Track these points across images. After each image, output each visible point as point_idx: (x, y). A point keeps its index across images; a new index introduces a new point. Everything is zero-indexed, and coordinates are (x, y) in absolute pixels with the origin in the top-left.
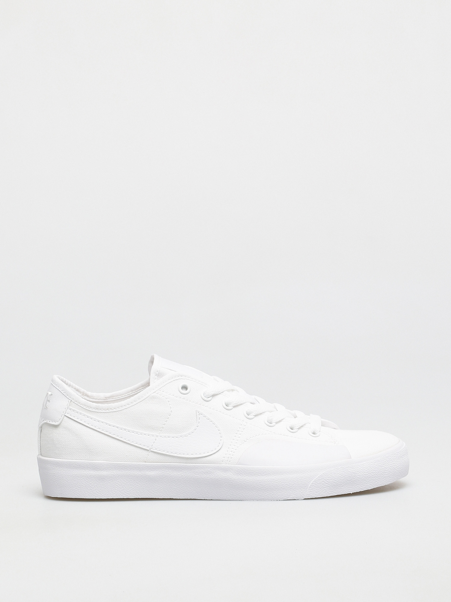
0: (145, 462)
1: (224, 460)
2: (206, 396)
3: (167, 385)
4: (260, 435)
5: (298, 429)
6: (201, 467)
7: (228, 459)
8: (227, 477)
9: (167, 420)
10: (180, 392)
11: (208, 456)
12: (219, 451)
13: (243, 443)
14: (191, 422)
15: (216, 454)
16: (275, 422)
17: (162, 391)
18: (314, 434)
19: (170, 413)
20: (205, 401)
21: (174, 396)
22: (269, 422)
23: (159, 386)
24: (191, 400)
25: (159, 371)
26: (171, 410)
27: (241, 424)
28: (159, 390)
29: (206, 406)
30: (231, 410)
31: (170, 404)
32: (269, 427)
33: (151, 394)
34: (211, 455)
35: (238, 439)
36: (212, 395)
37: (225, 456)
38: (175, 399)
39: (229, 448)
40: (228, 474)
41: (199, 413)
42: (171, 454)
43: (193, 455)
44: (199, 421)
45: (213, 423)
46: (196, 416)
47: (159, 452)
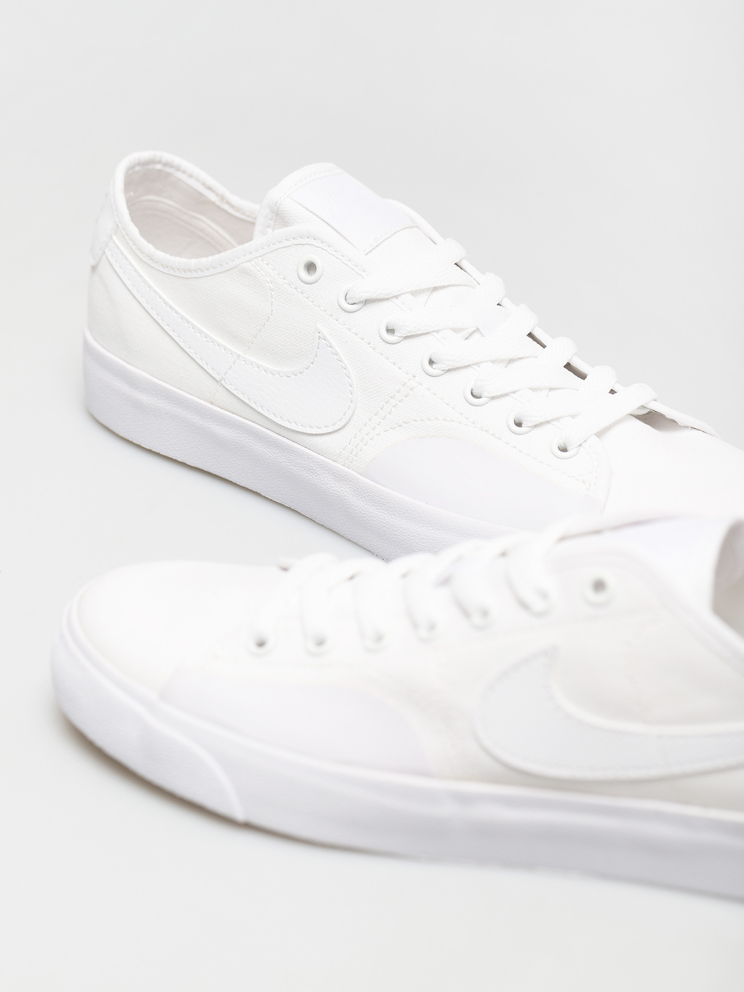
0: (212, 403)
1: (342, 454)
2: (349, 299)
3: (278, 250)
4: (438, 419)
5: (532, 428)
6: (300, 455)
7: (350, 455)
8: (339, 492)
9: (261, 328)
10: (298, 275)
11: (316, 435)
12: (339, 432)
13: (394, 429)
14: (303, 349)
15: (333, 435)
16: (488, 396)
17: (266, 262)
18: (564, 450)
19: (269, 317)
20: (343, 312)
21: (286, 281)
22: (475, 392)
23: (263, 248)
24: (316, 300)
25: (278, 208)
26: (272, 310)
27: (405, 384)
28: (260, 259)
29: (341, 322)
30: (394, 345)
31: (274, 297)
32: (470, 406)
33: (243, 263)
34: (323, 434)
35: (385, 416)
36: (363, 299)
37: (347, 448)
38: (286, 289)
39: (361, 429)
40: (342, 487)
41: (320, 335)
42: (253, 406)
43: (289, 422)
44: (317, 351)
45: (343, 365)
46: (314, 339)
47: (234, 392)
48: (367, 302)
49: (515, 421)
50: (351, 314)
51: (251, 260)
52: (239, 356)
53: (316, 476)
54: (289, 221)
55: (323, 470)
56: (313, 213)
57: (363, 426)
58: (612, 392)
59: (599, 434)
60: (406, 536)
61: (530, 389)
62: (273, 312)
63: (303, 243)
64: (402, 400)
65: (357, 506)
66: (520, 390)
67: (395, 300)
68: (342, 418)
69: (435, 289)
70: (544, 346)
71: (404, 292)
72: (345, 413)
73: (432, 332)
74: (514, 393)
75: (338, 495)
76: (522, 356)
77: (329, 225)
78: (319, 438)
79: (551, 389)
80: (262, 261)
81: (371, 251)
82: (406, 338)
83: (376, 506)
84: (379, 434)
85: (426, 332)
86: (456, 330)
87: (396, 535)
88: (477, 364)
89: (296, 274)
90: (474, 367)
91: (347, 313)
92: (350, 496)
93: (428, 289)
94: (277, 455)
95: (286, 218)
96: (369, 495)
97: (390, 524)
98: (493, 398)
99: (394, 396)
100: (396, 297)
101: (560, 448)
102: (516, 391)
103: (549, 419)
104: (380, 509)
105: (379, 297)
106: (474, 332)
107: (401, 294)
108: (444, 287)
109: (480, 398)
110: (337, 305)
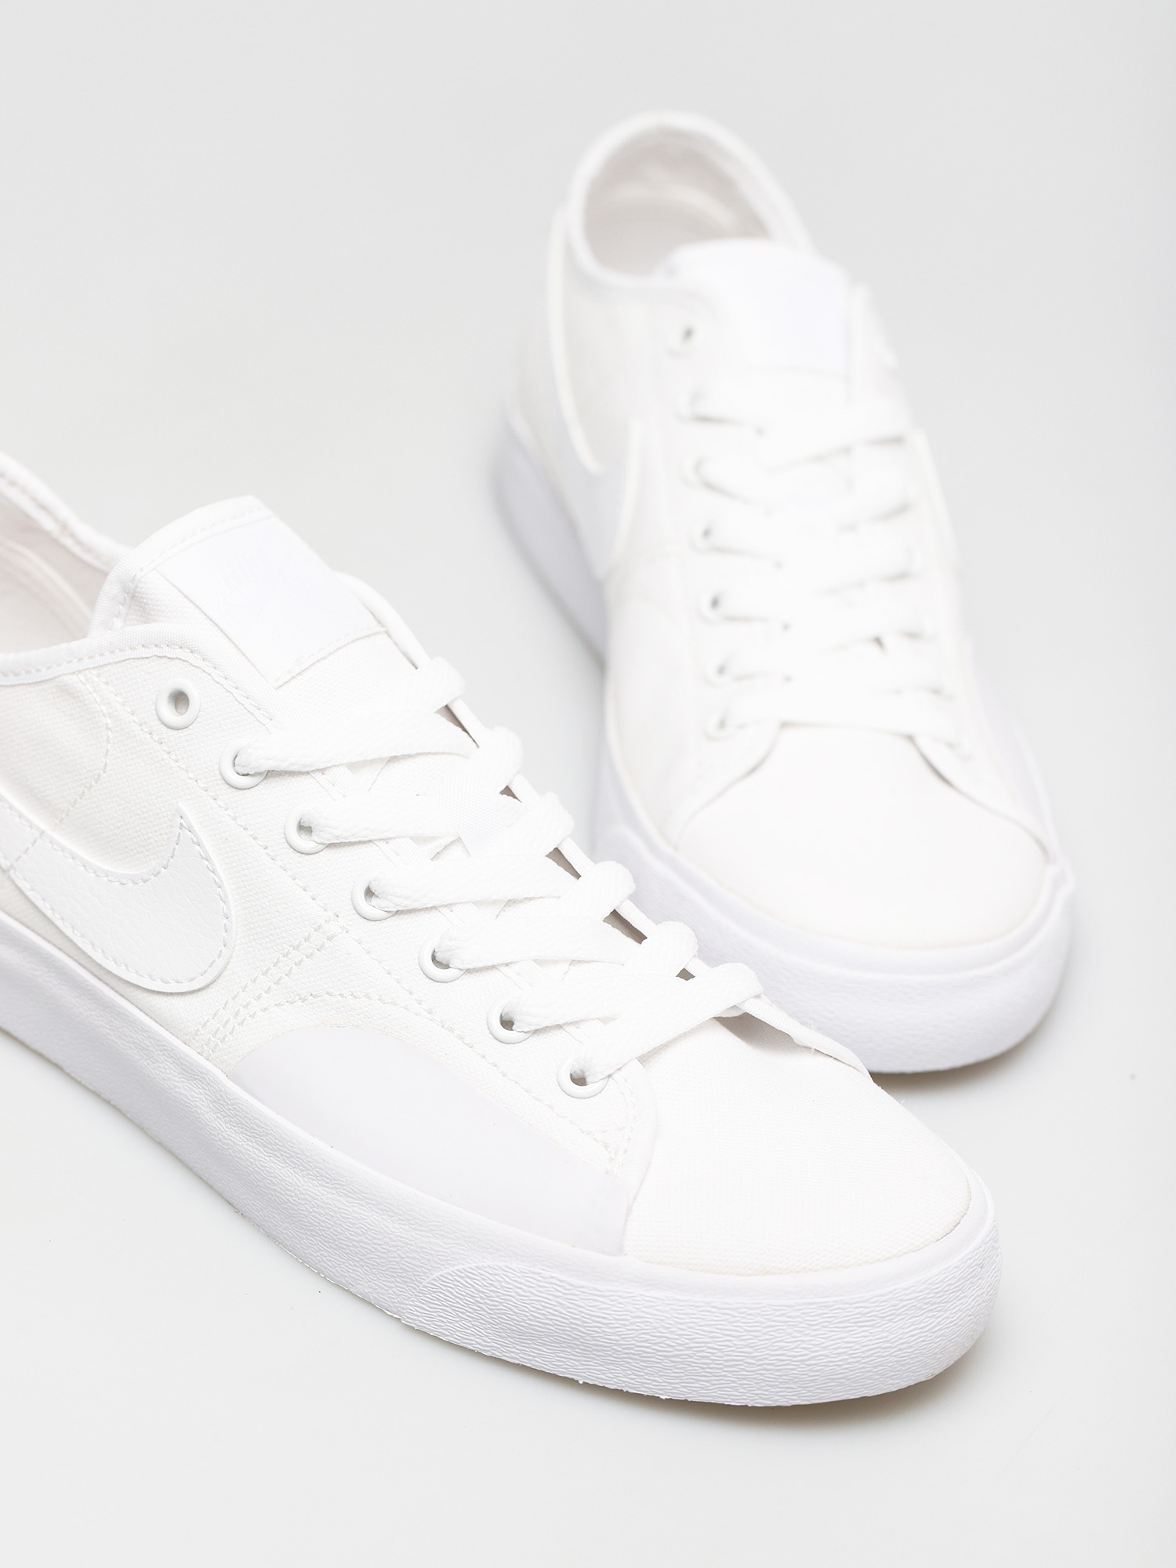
1: (199, 1033)
2: (239, 765)
3: (128, 662)
4: (369, 998)
5: (529, 1035)
6: (129, 1021)
7: (212, 1038)
8: (189, 1099)
9: (84, 792)
10: (156, 710)
11: (159, 993)
12: (199, 993)
13: (291, 1003)
14: (152, 841)
15: (188, 998)
16: (461, 967)
17: (104, 680)
18: (579, 1080)
19: (99, 776)
20: (227, 786)
21: (134, 718)
22: (439, 956)
23: (102, 655)
24: (183, 758)
25: (136, 587)
26: (106, 765)
27: (320, 927)
28: (94, 672)
29: (221, 804)
30: (308, 857)
31: (111, 741)
32: (427, 980)
33: (65, 675)
34: (171, 994)
35: (280, 979)
36: (263, 769)
37: (208, 1024)
38: (133, 731)
39: (236, 996)
40: (194, 1091)
41: (182, 821)
42: (59, 923)
43: (116, 963)
44: (174, 849)
45: (217, 879)
46: (171, 826)
47: (29, 894)
48: (270, 774)
49: (501, 1016)
50: (241, 792)
51: (80, 672)
52: (42, 833)
53: (153, 1063)
54: (152, 612)
55: (164, 1054)
56: (194, 604)
57: (241, 990)
58: (685, 975)
59: (643, 1059)
60: (292, 1197)
61: (535, 961)
62: (108, 768)
63: (171, 656)
64: (312, 955)
65: (215, 1128)
66: (517, 962)
67: (318, 776)
68: (206, 972)
69: (393, 759)
70: (578, 876)
71: (336, 763)
72: (212, 963)
73: (376, 840)
74: (507, 965)
75: (186, 1102)
76: (532, 896)
77: (220, 628)
78: (164, 999)
79: (574, 962)
80: (98, 675)
81: (287, 682)
82: (331, 846)
83: (247, 1135)
84: (266, 1009)
85: (365, 839)
86: (418, 840)
87: (275, 1190)
88: (449, 906)
89: (153, 708)
90: (444, 910)
91: (234, 790)
92: (205, 1109)
93: (381, 760)
94: (93, 1013)
95: (147, 606)
96: (237, 1115)
97: (267, 1171)
98: (468, 971)
99: (298, 946)
100: (322, 771)
101: (575, 1076)
102: (512, 963)
103: (560, 1023)
104: (253, 1142)
105: (291, 768)
106: (452, 843)
107: (330, 767)
108: (410, 756)
109: (447, 966)
110: (217, 772)
